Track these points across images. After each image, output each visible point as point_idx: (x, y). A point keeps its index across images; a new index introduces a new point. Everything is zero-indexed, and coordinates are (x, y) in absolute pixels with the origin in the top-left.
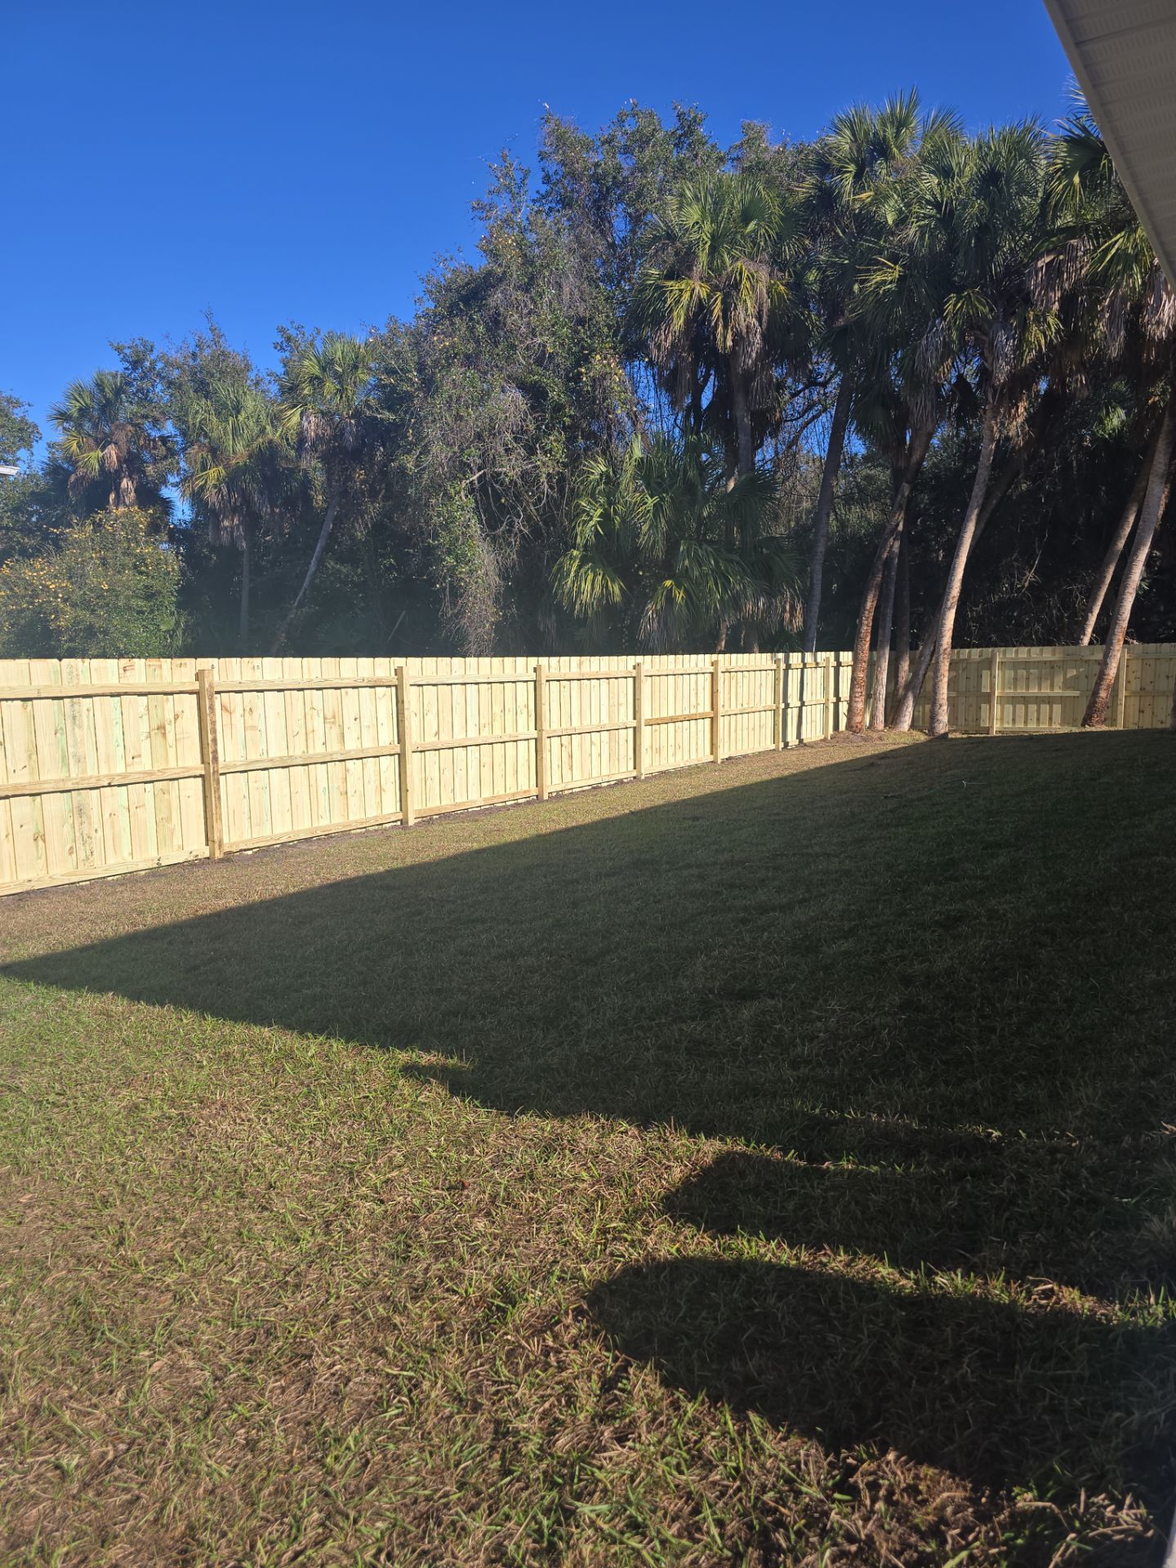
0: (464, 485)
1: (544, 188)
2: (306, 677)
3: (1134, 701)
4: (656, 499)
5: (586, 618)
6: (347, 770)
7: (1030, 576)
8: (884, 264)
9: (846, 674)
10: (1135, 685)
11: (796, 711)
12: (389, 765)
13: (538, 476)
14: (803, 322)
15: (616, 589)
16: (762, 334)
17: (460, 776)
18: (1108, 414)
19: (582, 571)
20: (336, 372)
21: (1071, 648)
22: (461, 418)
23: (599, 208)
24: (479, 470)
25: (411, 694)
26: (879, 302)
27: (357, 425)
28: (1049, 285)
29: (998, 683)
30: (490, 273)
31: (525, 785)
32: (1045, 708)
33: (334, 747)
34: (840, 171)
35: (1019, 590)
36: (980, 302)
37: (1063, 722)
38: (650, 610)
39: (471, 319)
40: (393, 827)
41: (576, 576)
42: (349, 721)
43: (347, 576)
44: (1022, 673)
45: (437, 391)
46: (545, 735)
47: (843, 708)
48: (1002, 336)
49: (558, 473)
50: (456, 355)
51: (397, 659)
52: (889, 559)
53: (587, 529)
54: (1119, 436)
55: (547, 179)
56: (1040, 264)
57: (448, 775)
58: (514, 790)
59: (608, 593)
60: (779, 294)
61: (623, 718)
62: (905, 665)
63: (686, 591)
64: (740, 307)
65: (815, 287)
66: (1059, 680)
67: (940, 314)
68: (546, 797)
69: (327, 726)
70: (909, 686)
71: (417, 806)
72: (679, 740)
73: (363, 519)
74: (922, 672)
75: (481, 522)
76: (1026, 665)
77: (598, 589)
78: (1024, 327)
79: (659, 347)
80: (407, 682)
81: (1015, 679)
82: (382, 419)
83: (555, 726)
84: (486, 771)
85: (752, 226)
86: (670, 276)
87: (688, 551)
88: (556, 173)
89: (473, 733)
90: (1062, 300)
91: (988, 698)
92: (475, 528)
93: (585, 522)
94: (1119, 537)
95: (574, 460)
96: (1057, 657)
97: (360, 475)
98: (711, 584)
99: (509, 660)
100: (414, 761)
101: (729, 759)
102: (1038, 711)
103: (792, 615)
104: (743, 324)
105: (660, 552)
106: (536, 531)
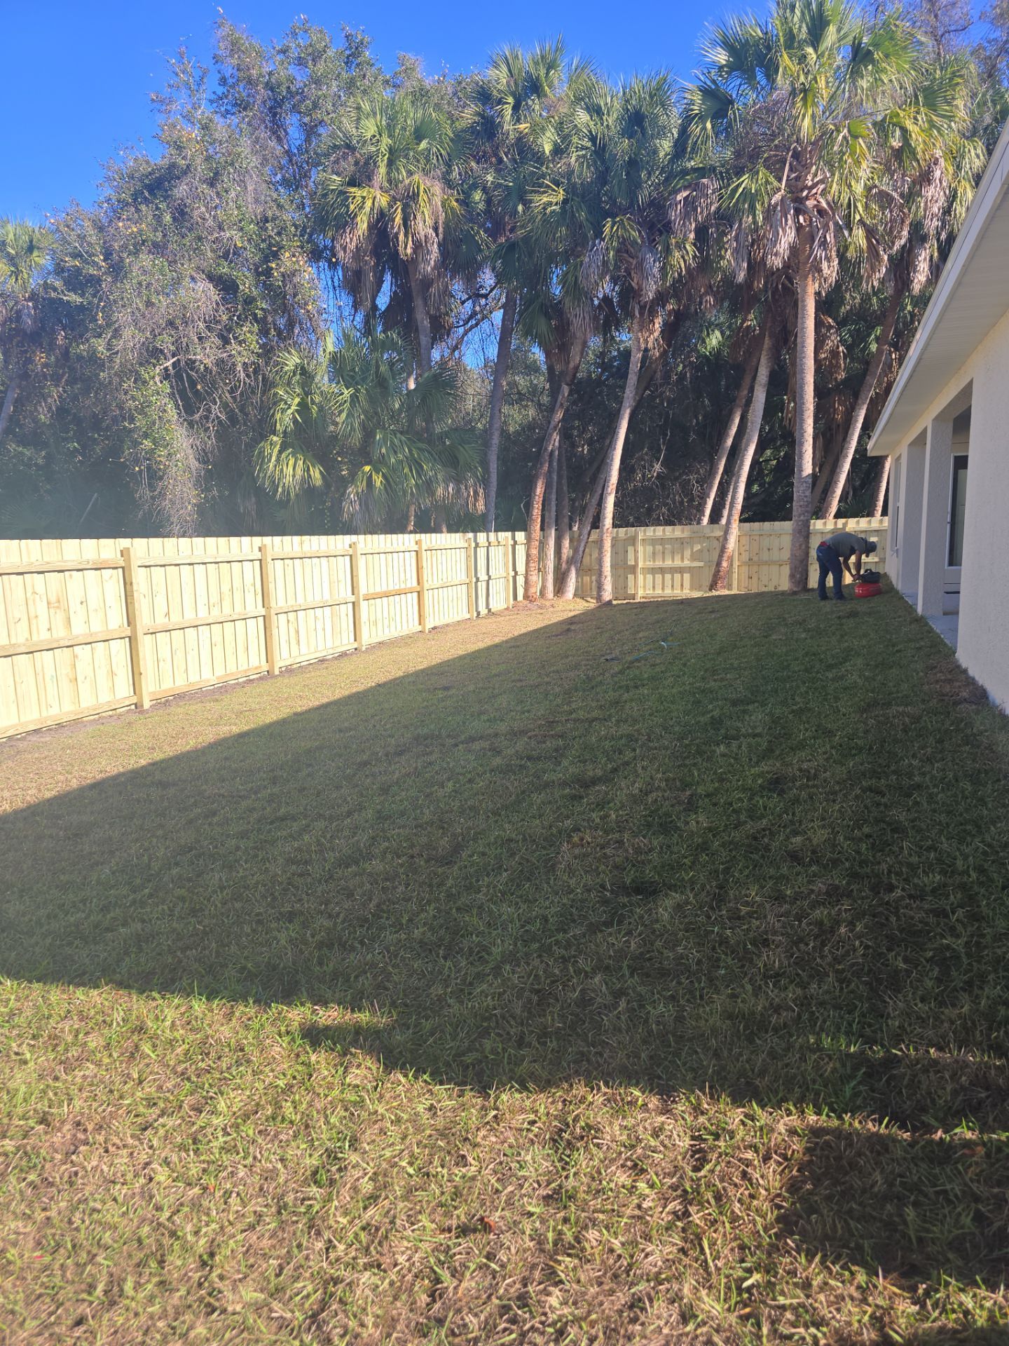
0: (157, 371)
1: (220, 90)
2: (25, 559)
3: (745, 569)
4: (352, 390)
5: (289, 500)
6: (75, 656)
7: (657, 467)
8: (548, 186)
9: (521, 551)
10: (745, 557)
11: (484, 584)
12: (120, 649)
13: (234, 365)
14: (473, 237)
15: (316, 474)
16: (439, 245)
17: (192, 655)
18: (708, 335)
19: (284, 455)
20: (8, 253)
21: (695, 527)
22: (153, 304)
23: (275, 115)
24: (173, 356)
25: (139, 577)
26: (545, 220)
27: (35, 308)
28: (686, 216)
29: (641, 556)
30: (173, 166)
31: (255, 661)
32: (677, 576)
33: (60, 633)
34: (500, 102)
35: (650, 479)
36: (632, 228)
37: (692, 588)
38: (352, 492)
39: (158, 208)
40: (128, 711)
41: (278, 460)
42: (74, 605)
43: (30, 459)
44: (659, 548)
45: (125, 277)
46: (273, 612)
47: (521, 580)
48: (650, 258)
49: (254, 363)
50: (144, 241)
51: (121, 540)
52: (552, 452)
53: (285, 418)
54: (718, 354)
55: (223, 81)
56: (679, 198)
57: (179, 656)
58: (245, 667)
59: (310, 476)
60: (452, 209)
61: (343, 595)
62: (566, 543)
63: (384, 476)
64: (419, 217)
65: (481, 206)
66: (687, 553)
67: (599, 234)
68: (277, 672)
69: (52, 611)
70: (571, 561)
71: (152, 688)
72: (392, 613)
73: (46, 402)
74: (581, 549)
75: (177, 407)
76: (662, 541)
77: (299, 472)
78: (668, 251)
79: (344, 249)
80: (135, 563)
81: (654, 553)
82: (68, 302)
83: (281, 603)
84: (218, 651)
85: (423, 145)
86: (353, 183)
87: (384, 439)
88: (232, 76)
89: (203, 612)
90: (698, 231)
91: (633, 569)
92: (172, 413)
93: (283, 411)
94: (728, 435)
95: (267, 352)
96: (686, 534)
97: (40, 358)
98: (406, 470)
99: (234, 540)
100: (145, 643)
101: (434, 628)
102: (673, 579)
103: (476, 500)
104: (422, 233)
105: (356, 439)
106: (232, 418)
